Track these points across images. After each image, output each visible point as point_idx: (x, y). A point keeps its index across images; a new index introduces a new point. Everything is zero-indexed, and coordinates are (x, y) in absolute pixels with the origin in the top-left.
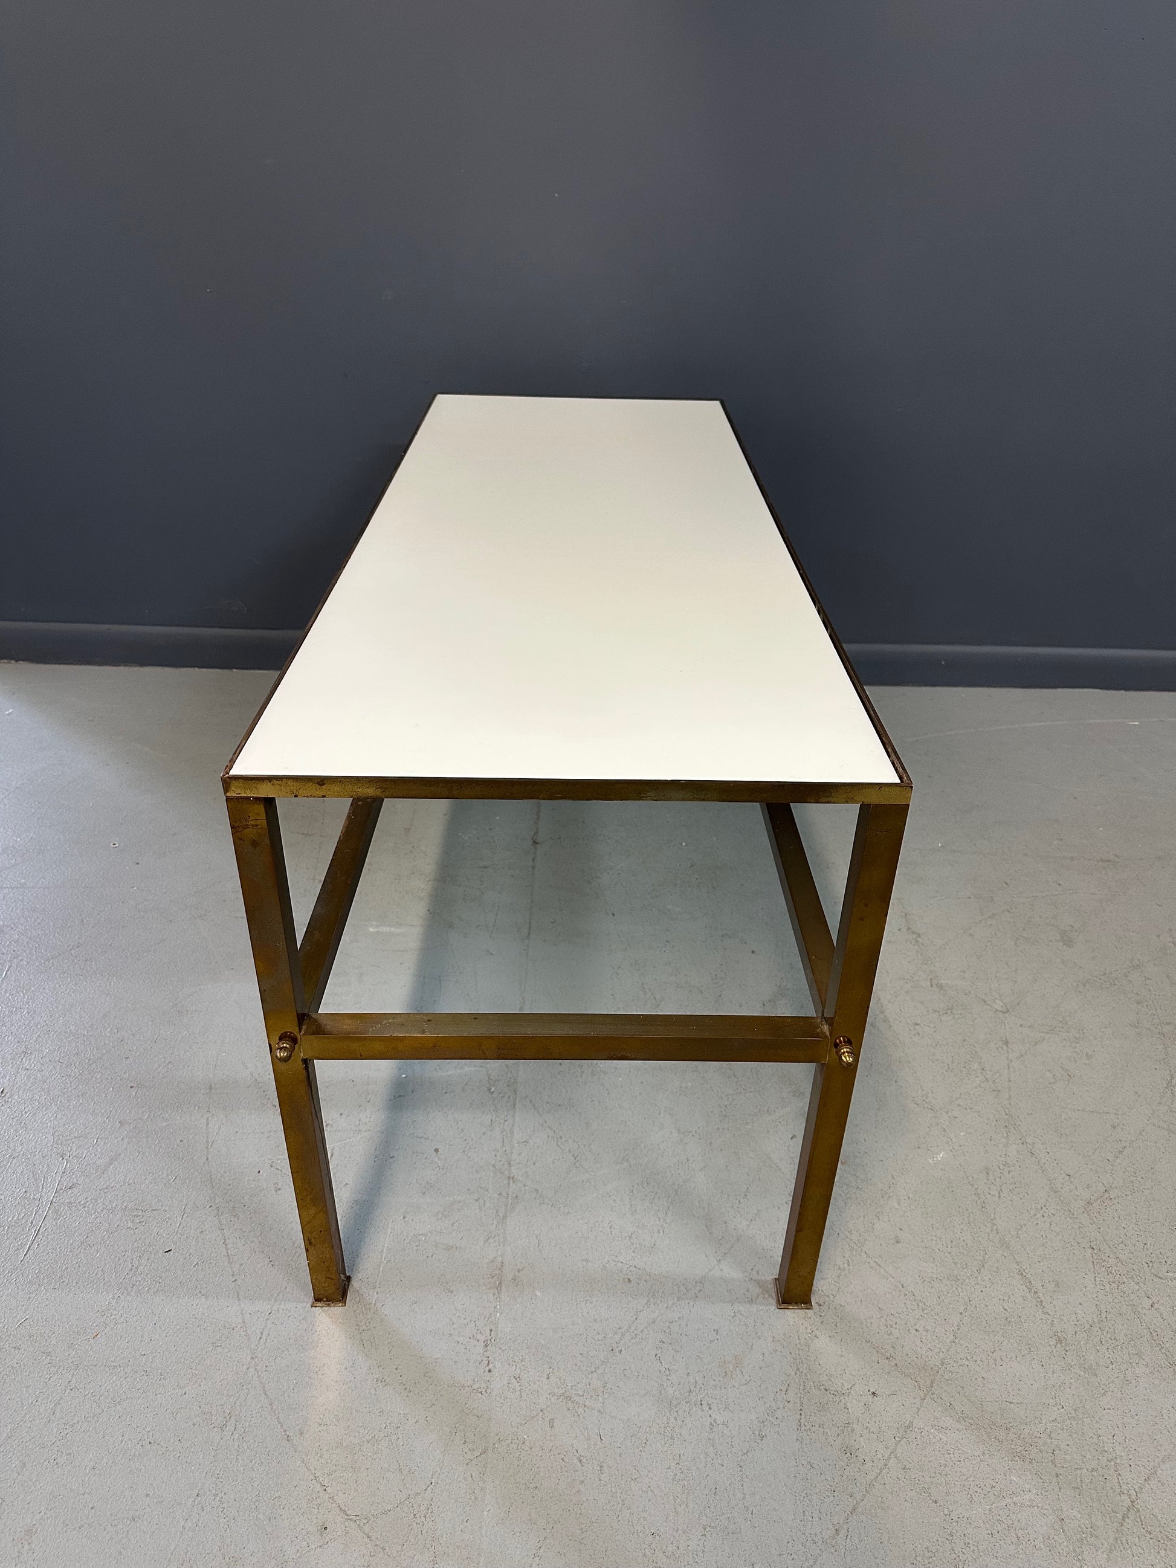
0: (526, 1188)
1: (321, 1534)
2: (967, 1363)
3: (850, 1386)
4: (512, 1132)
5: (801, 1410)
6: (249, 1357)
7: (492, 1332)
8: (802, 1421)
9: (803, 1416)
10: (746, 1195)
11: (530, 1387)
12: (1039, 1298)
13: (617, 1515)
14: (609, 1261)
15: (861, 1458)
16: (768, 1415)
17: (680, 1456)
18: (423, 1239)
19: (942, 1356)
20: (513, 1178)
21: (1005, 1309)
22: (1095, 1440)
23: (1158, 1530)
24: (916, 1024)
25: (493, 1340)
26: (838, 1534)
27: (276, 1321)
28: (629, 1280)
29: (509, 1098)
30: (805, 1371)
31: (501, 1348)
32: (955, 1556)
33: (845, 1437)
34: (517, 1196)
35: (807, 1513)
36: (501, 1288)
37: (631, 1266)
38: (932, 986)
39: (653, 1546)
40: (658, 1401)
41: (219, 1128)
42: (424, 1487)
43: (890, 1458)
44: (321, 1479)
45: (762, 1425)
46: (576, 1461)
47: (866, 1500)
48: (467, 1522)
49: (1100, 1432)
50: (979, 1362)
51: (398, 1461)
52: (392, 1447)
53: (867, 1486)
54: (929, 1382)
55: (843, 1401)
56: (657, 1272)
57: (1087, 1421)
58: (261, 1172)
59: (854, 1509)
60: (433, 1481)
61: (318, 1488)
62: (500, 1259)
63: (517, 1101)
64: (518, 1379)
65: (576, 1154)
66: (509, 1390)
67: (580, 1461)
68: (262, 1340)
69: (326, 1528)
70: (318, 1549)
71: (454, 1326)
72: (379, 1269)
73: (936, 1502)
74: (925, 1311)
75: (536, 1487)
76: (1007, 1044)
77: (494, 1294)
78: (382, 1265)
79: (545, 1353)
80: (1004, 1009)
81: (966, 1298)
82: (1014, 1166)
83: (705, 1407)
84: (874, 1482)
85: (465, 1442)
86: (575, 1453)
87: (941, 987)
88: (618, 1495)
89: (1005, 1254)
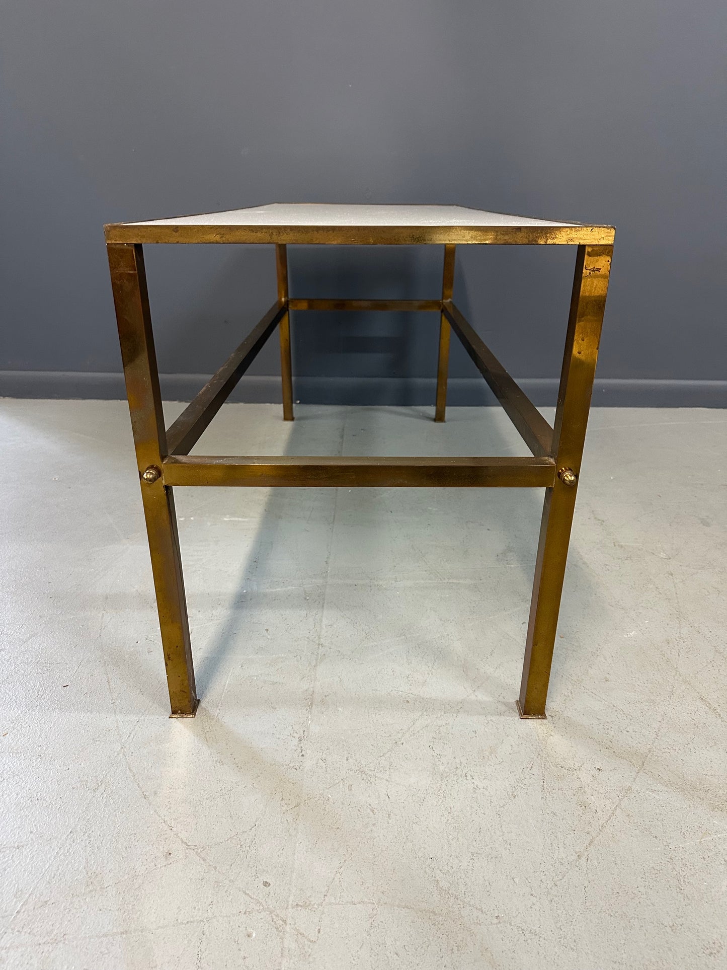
0: (331, 650)
1: (166, 858)
2: (668, 751)
3: (580, 765)
4: (321, 621)
5: (544, 779)
6: (120, 748)
7: (305, 732)
8: (545, 786)
9: (545, 783)
10: (491, 654)
11: (334, 766)
12: (717, 712)
13: (402, 846)
14: (392, 691)
15: (594, 809)
16: (518, 782)
17: (451, 808)
18: (255, 678)
19: (649, 747)
20: (322, 645)
21: (693, 719)
24: (606, 565)
25: (305, 737)
26: (580, 859)
27: (142, 726)
28: (408, 702)
29: (319, 602)
30: (544, 756)
31: (311, 742)
32: (676, 872)
33: (579, 796)
34: (324, 655)
35: (554, 844)
36: (312, 706)
37: (408, 693)
38: (615, 546)
39: (432, 866)
40: (432, 774)
41: (111, 619)
42: (250, 828)
43: (616, 809)
44: (169, 822)
45: (514, 789)
46: (369, 811)
47: (600, 836)
48: (282, 850)
50: (677, 750)
51: (229, 811)
52: (225, 802)
53: (600, 827)
54: (640, 763)
55: (576, 774)
56: (428, 697)
58: (139, 642)
59: (591, 842)
60: (257, 824)
61: (166, 828)
62: (312, 690)
63: (325, 604)
64: (324, 761)
65: (367, 632)
66: (317, 767)
67: (373, 811)
68: (130, 738)
69: (170, 854)
70: (163, 868)
71: (276, 729)
72: (222, 696)
73: (656, 837)
74: (633, 721)
75: (338, 828)
76: (672, 575)
77: (307, 710)
78: (224, 694)
79: (345, 744)
80: (667, 557)
81: (662, 713)
82: (687, 639)
83: (469, 778)
84: (605, 824)
85: (282, 800)
86: (369, 806)
87: (622, 547)
88: (403, 833)
89: (687, 687)
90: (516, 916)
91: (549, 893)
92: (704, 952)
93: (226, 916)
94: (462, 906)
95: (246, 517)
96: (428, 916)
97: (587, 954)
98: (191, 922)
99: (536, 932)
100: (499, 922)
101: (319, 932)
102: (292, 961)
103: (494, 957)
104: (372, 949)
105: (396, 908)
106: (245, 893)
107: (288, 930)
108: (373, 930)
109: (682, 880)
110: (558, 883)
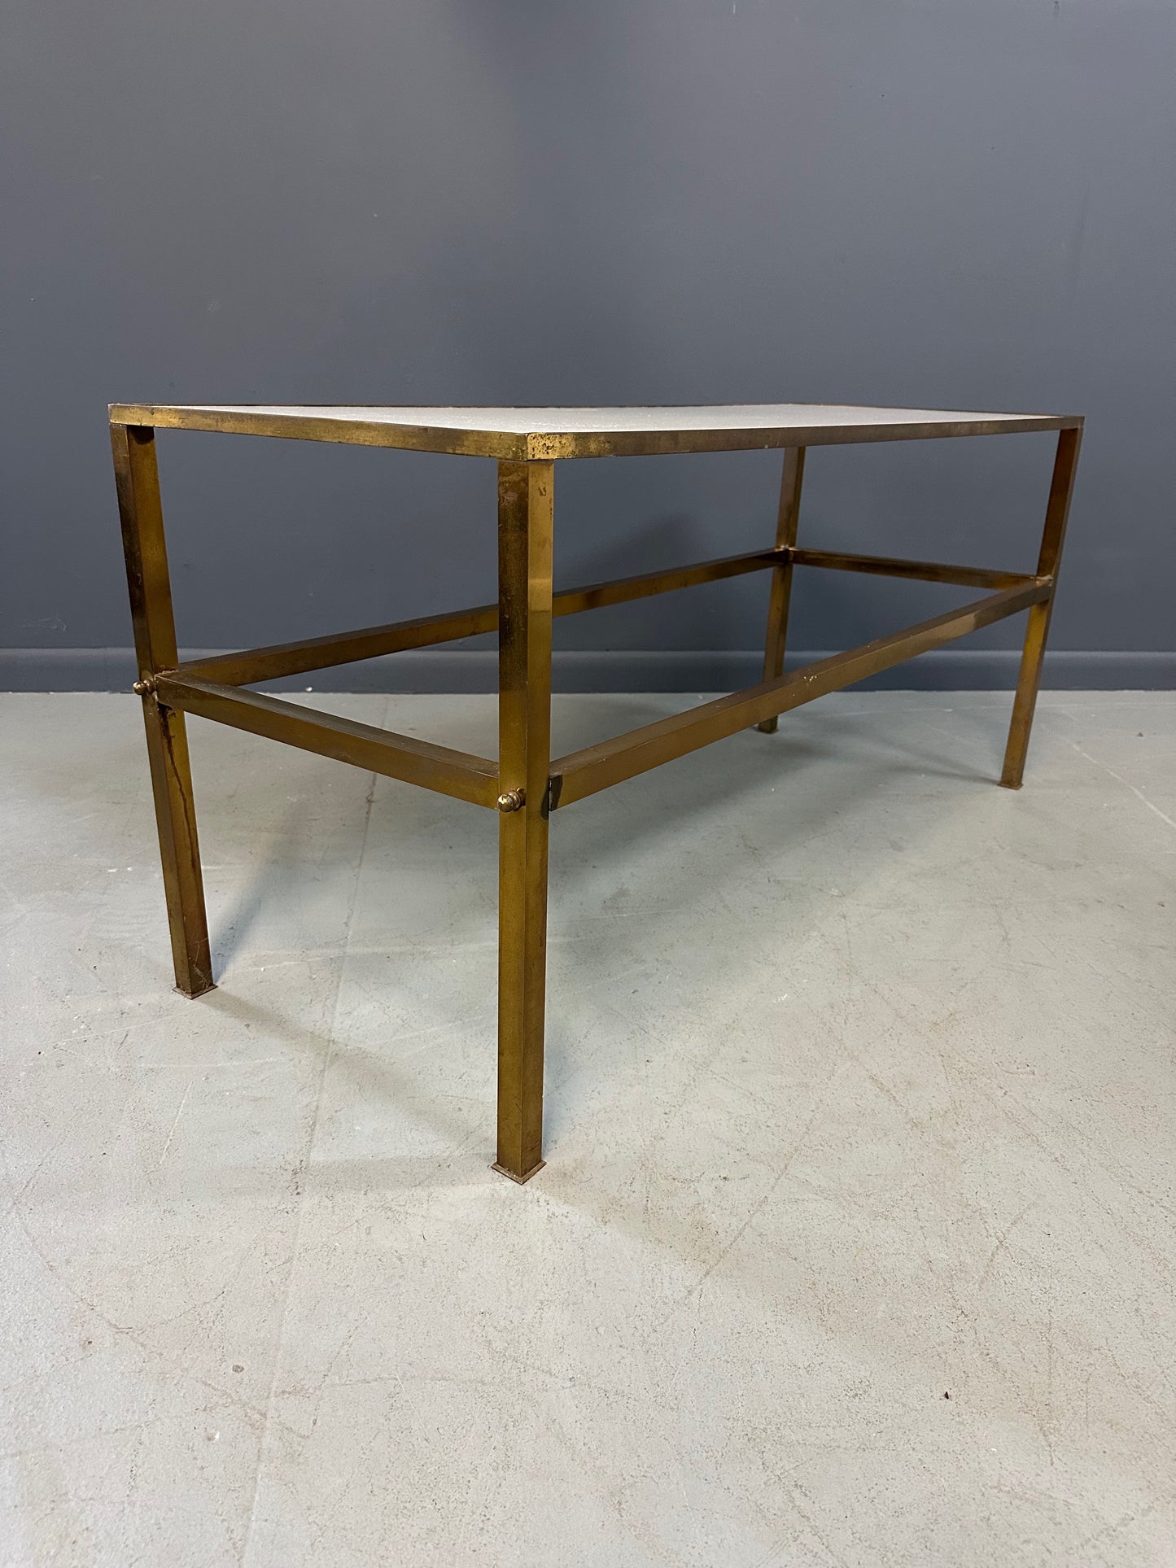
0: (347, 1046)
1: (84, 1348)
2: (821, 1148)
3: (699, 1175)
4: (334, 1007)
5: (648, 1197)
6: (10, 1205)
7: (303, 1163)
8: (649, 1206)
9: (650, 1202)
10: (586, 1036)
11: (345, 1203)
12: (891, 1094)
13: (441, 1300)
14: (437, 1096)
15: (713, 1230)
16: (612, 1204)
17: (514, 1246)
18: (228, 1094)
19: (795, 1144)
20: (333, 1041)
21: (858, 1105)
22: (959, 1197)
23: (1028, 1261)
24: (756, 908)
25: (303, 1169)
26: (690, 1295)
27: (47, 1171)
29: (332, 981)
30: (651, 1166)
31: (312, 1175)
32: (818, 1300)
33: (696, 1215)
34: (336, 1054)
35: (656, 1280)
36: (315, 1127)
37: (461, 1099)
39: (483, 1322)
42: (214, 1297)
43: (744, 1229)
44: (89, 1300)
45: (605, 1213)
46: (394, 1259)
47: (720, 1264)
48: (263, 1321)
49: (962, 1191)
50: (834, 1147)
51: (184, 1277)
52: (177, 1265)
53: (721, 1253)
54: (782, 1166)
55: (693, 1187)
57: (948, 1184)
58: (42, 1053)
59: (707, 1273)
60: (225, 1290)
61: (84, 1307)
62: (315, 1104)
63: (341, 983)
64: (332, 1198)
65: (405, 1018)
66: (320, 1208)
67: (400, 1259)
68: (27, 1189)
69: (90, 1342)
70: (79, 1363)
71: (259, 1161)
72: (174, 1121)
73: (795, 1259)
74: (776, 1112)
75: (348, 1286)
76: (844, 917)
77: (307, 1132)
78: (178, 1118)
79: (364, 1174)
80: (840, 894)
81: (818, 1099)
82: (858, 1001)
83: (542, 1203)
84: (728, 1249)
85: (266, 1254)
86: (395, 1253)
88: (443, 1284)
89: (854, 1064)
90: (598, 1376)
91: (644, 1342)
92: (846, 1395)
93: (176, 1417)
94: (522, 1370)
95: (218, 864)
96: (474, 1387)
97: (691, 1412)
98: (123, 1429)
99: (623, 1392)
100: (574, 1385)
101: (315, 1424)
102: (273, 1465)
103: (565, 1429)
104: (391, 1438)
105: (428, 1381)
106: (205, 1384)
107: (268, 1425)
108: (393, 1413)
109: (825, 1309)
110: (658, 1328)
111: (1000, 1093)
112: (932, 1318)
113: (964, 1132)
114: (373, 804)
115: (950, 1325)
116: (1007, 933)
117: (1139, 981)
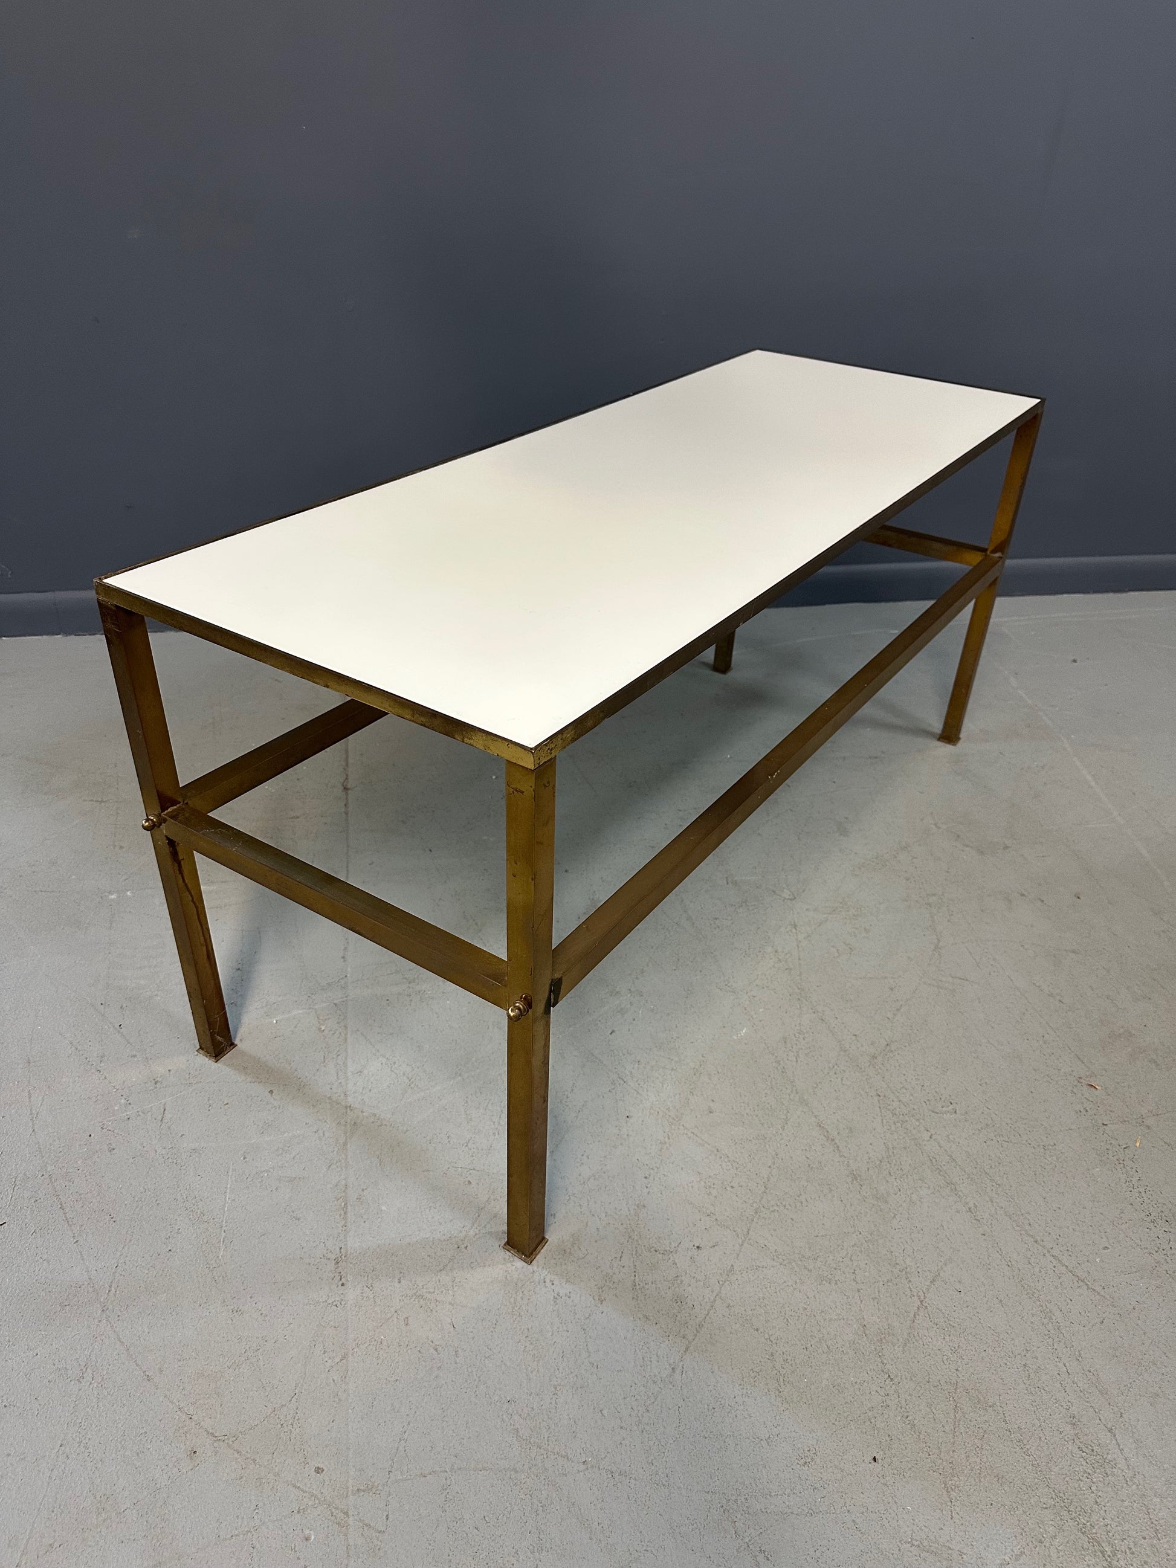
1: (191, 1458)
2: (777, 1207)
3: (677, 1245)
4: (345, 1065)
5: (635, 1272)
6: (100, 1311)
7: (342, 1250)
8: (637, 1280)
9: (637, 1277)
10: (572, 1090)
11: (383, 1293)
12: (835, 1144)
13: (474, 1390)
15: (690, 1304)
16: (606, 1281)
17: (528, 1330)
18: (266, 1175)
19: (755, 1205)
20: (350, 1107)
21: (807, 1158)
22: (889, 1256)
23: (942, 1320)
24: (716, 919)
25: (343, 1257)
26: (674, 1372)
27: (124, 1273)
29: (340, 1034)
30: (636, 1238)
31: (351, 1263)
32: (776, 1372)
33: (676, 1288)
34: (355, 1123)
35: (646, 1359)
36: (347, 1209)
37: (470, 1169)
39: (510, 1411)
42: (289, 1399)
43: (715, 1300)
44: (186, 1409)
45: (600, 1291)
46: (432, 1351)
47: (697, 1339)
48: (333, 1422)
49: (892, 1249)
50: (788, 1206)
51: (260, 1380)
52: (253, 1368)
53: (698, 1327)
54: (745, 1230)
55: (672, 1258)
56: (495, 1171)
57: (881, 1242)
58: (92, 1135)
59: (687, 1349)
60: (297, 1391)
61: (184, 1417)
62: (344, 1182)
63: (349, 1036)
64: (371, 1288)
65: (410, 1076)
66: (362, 1299)
67: (436, 1350)
68: (111, 1294)
69: (195, 1451)
70: (190, 1473)
71: (304, 1250)
72: (224, 1210)
73: (757, 1330)
75: (397, 1380)
76: (795, 926)
77: (340, 1215)
78: (227, 1205)
79: (395, 1259)
80: (791, 897)
81: (774, 1153)
82: (807, 1032)
83: (548, 1283)
84: (703, 1323)
85: (325, 1352)
86: (432, 1344)
87: (735, 883)
88: (474, 1373)
89: (804, 1110)
90: (605, 1458)
91: (640, 1422)
92: (798, 1463)
93: (277, 1520)
94: (545, 1457)
96: (508, 1475)
97: (679, 1488)
98: (236, 1535)
99: (626, 1472)
100: (587, 1469)
101: (387, 1519)
102: (360, 1560)
103: (582, 1511)
104: (449, 1528)
105: (472, 1472)
106: (295, 1486)
107: (351, 1523)
108: (448, 1505)
109: (781, 1380)
110: (650, 1409)
111: (926, 1135)
112: (865, 1384)
113: (895, 1184)
114: (350, 792)
115: (879, 1389)
116: (939, 941)
117: (1051, 995)
